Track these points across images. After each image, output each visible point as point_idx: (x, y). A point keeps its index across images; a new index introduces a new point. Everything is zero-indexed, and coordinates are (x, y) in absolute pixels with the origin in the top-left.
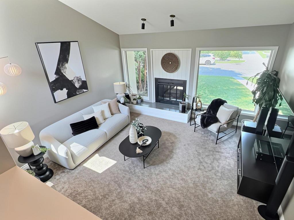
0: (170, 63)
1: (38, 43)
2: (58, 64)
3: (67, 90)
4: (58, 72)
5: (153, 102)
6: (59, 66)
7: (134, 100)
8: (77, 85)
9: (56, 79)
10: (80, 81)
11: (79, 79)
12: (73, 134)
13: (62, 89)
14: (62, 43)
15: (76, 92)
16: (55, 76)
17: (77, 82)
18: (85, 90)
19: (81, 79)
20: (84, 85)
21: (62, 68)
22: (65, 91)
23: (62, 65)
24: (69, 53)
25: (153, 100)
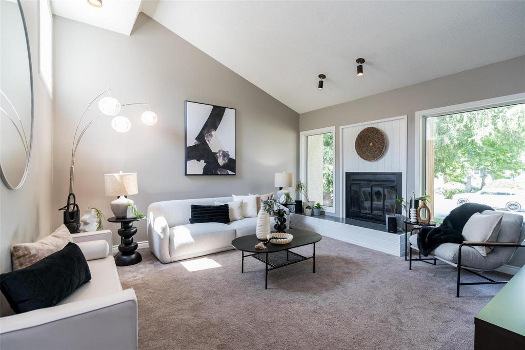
0: (371, 144)
1: (187, 101)
2: (203, 129)
3: (206, 164)
4: (201, 137)
5: (341, 217)
6: (203, 132)
7: (306, 208)
8: (221, 162)
9: (196, 146)
10: (226, 158)
11: (225, 155)
12: (190, 219)
13: (199, 160)
14: (215, 107)
15: (216, 171)
16: (196, 141)
17: (222, 158)
18: (230, 172)
19: (229, 156)
20: (231, 165)
21: (206, 135)
22: (202, 164)
23: (209, 131)
24: (221, 120)
25: (342, 214)
